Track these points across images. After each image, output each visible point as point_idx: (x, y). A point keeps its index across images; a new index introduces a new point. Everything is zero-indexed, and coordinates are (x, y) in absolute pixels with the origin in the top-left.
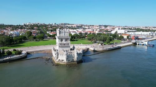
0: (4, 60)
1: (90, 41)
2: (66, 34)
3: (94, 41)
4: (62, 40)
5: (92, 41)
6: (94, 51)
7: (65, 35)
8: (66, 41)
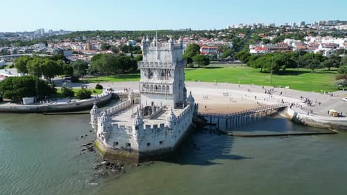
0: (38, 108)
2: (163, 54)
4: (150, 75)
7: (159, 58)
8: (161, 79)
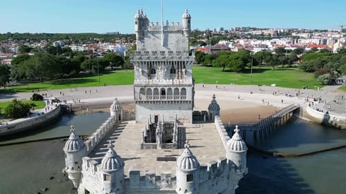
1: (310, 76)
2: (173, 38)
3: (327, 75)
4: (152, 72)
5: (316, 77)
6: (326, 125)
7: (165, 44)
8: (171, 78)
